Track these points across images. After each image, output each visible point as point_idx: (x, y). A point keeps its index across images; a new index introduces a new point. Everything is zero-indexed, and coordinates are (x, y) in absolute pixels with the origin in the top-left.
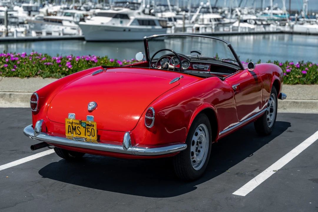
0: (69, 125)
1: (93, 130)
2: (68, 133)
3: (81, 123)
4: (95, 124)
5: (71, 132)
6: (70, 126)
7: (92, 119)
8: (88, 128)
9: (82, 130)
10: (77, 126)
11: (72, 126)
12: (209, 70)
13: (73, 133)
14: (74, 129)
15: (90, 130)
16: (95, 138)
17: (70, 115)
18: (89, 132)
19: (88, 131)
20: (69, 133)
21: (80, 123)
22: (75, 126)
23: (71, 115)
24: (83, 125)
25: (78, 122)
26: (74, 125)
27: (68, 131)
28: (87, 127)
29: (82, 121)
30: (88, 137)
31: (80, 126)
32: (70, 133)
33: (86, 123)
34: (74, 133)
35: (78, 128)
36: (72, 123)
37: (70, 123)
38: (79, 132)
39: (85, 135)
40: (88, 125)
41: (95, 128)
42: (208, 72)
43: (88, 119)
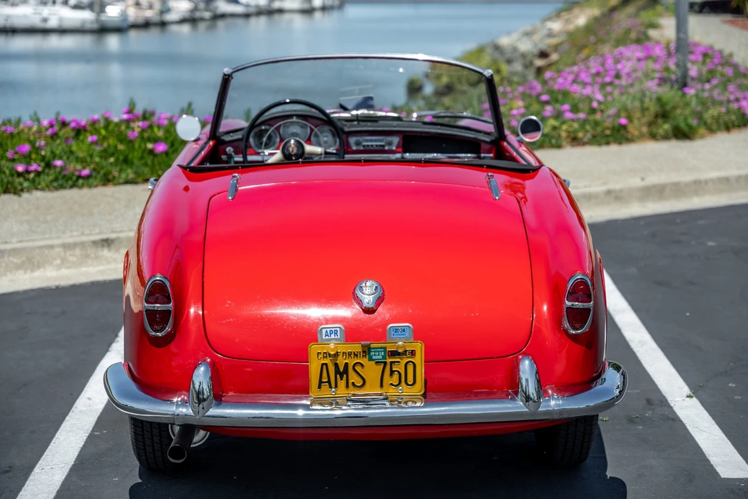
0: (323, 364)
1: (410, 368)
2: (320, 387)
3: (367, 351)
4: (419, 347)
5: (329, 382)
6: (326, 364)
7: (408, 334)
8: (391, 363)
9: (371, 371)
10: (352, 362)
11: (336, 365)
12: (400, 150)
13: (336, 386)
14: (342, 373)
15: (400, 368)
16: (419, 388)
17: (324, 331)
18: (396, 376)
19: (392, 372)
20: (322, 387)
21: (364, 352)
22: (346, 364)
23: (328, 330)
24: (374, 357)
25: (356, 347)
26: (341, 361)
27: (321, 382)
28: (389, 360)
29: (372, 346)
30: (392, 392)
31: (364, 361)
32: (325, 387)
33: (385, 348)
34: (342, 384)
35: (358, 368)
36: (337, 355)
37: (327, 355)
38: (360, 379)
39: (382, 386)
40: (394, 354)
41: (419, 359)
42: (398, 156)
43: (392, 335)
